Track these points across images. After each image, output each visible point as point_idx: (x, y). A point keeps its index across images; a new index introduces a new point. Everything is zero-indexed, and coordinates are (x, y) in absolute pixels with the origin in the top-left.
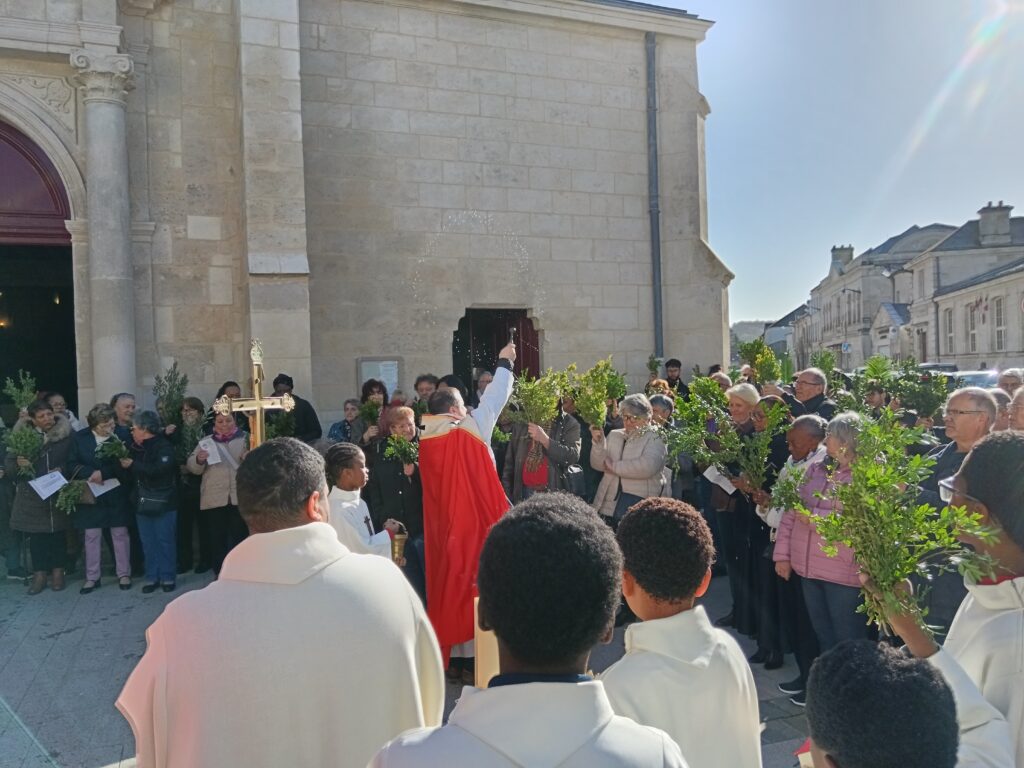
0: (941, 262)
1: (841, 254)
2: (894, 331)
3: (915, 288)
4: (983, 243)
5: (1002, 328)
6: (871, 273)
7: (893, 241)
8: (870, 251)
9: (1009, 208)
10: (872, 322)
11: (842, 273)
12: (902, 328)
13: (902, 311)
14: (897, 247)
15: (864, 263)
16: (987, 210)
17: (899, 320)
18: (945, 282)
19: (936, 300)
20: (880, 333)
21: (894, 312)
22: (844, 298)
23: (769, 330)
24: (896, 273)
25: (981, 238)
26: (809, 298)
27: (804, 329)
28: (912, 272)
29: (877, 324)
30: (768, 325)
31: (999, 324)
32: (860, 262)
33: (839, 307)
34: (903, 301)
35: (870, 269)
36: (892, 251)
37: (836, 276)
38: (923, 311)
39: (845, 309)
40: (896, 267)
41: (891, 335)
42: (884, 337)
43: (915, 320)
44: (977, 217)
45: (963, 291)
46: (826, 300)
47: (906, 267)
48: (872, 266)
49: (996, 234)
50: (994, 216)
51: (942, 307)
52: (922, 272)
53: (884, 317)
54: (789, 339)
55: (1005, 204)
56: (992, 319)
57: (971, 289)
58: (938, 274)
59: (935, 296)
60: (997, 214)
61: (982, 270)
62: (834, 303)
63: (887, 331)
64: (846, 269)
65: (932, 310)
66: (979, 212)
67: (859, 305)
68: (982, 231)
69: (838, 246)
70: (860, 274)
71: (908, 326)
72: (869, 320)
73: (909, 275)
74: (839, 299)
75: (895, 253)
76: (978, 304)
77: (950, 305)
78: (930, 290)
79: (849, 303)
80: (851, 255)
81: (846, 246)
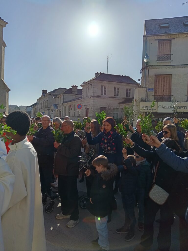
0: (64, 96)
1: (44, 92)
2: (54, 110)
3: (59, 101)
4: (73, 93)
5: (75, 111)
6: (51, 97)
7: (55, 90)
8: (51, 92)
9: (77, 87)
10: (50, 108)
11: (44, 96)
12: (56, 110)
13: (56, 106)
14: (56, 92)
15: (49, 94)
16: (73, 86)
17: (56, 108)
18: (65, 101)
19: (63, 104)
20: (52, 110)
21: (55, 106)
22: (45, 102)
23: (28, 108)
24: (56, 97)
25: (72, 92)
26: (37, 101)
27: (35, 109)
28: (59, 97)
29: (51, 108)
30: (27, 107)
31: (74, 111)
32: (48, 94)
33: (43, 104)
34: (57, 104)
35: (50, 96)
36: (55, 92)
37: (43, 97)
38: (60, 106)
39: (45, 104)
40: (56, 96)
41: (54, 111)
42: (53, 112)
43: (59, 108)
44: (72, 88)
45: (68, 103)
46: (41, 102)
47: (57, 96)
48: (51, 95)
49: (75, 92)
50: (75, 88)
51: (64, 106)
52: (61, 98)
53: (53, 107)
54: (32, 110)
55: (77, 86)
56: (73, 109)
57: (69, 102)
58: (64, 98)
59: (63, 103)
60: (76, 87)
61: (72, 99)
62: (42, 103)
63: (53, 110)
64: (45, 95)
65: (62, 106)
66: (72, 87)
67: (48, 104)
68: (73, 91)
69: (44, 90)
70: (48, 97)
71: (57, 109)
72: (50, 107)
73: (58, 98)
74: (43, 102)
75: (56, 93)
76: (71, 106)
77: (66, 106)
78: (62, 102)
79: (46, 103)
80: (47, 92)
81: (46, 90)
